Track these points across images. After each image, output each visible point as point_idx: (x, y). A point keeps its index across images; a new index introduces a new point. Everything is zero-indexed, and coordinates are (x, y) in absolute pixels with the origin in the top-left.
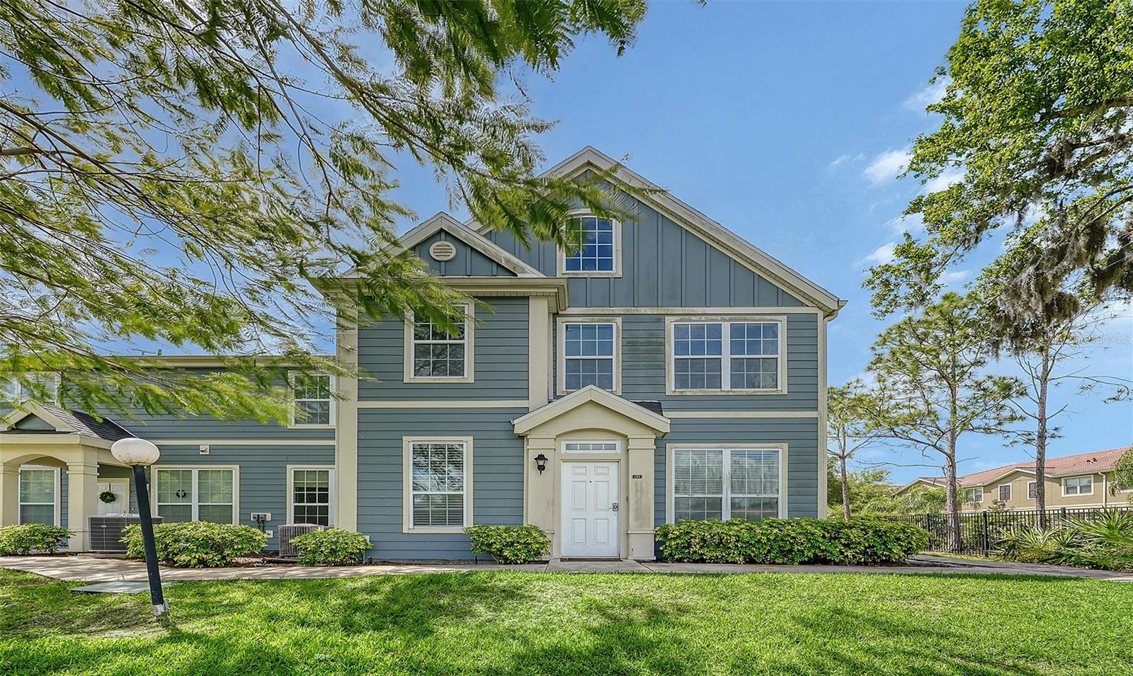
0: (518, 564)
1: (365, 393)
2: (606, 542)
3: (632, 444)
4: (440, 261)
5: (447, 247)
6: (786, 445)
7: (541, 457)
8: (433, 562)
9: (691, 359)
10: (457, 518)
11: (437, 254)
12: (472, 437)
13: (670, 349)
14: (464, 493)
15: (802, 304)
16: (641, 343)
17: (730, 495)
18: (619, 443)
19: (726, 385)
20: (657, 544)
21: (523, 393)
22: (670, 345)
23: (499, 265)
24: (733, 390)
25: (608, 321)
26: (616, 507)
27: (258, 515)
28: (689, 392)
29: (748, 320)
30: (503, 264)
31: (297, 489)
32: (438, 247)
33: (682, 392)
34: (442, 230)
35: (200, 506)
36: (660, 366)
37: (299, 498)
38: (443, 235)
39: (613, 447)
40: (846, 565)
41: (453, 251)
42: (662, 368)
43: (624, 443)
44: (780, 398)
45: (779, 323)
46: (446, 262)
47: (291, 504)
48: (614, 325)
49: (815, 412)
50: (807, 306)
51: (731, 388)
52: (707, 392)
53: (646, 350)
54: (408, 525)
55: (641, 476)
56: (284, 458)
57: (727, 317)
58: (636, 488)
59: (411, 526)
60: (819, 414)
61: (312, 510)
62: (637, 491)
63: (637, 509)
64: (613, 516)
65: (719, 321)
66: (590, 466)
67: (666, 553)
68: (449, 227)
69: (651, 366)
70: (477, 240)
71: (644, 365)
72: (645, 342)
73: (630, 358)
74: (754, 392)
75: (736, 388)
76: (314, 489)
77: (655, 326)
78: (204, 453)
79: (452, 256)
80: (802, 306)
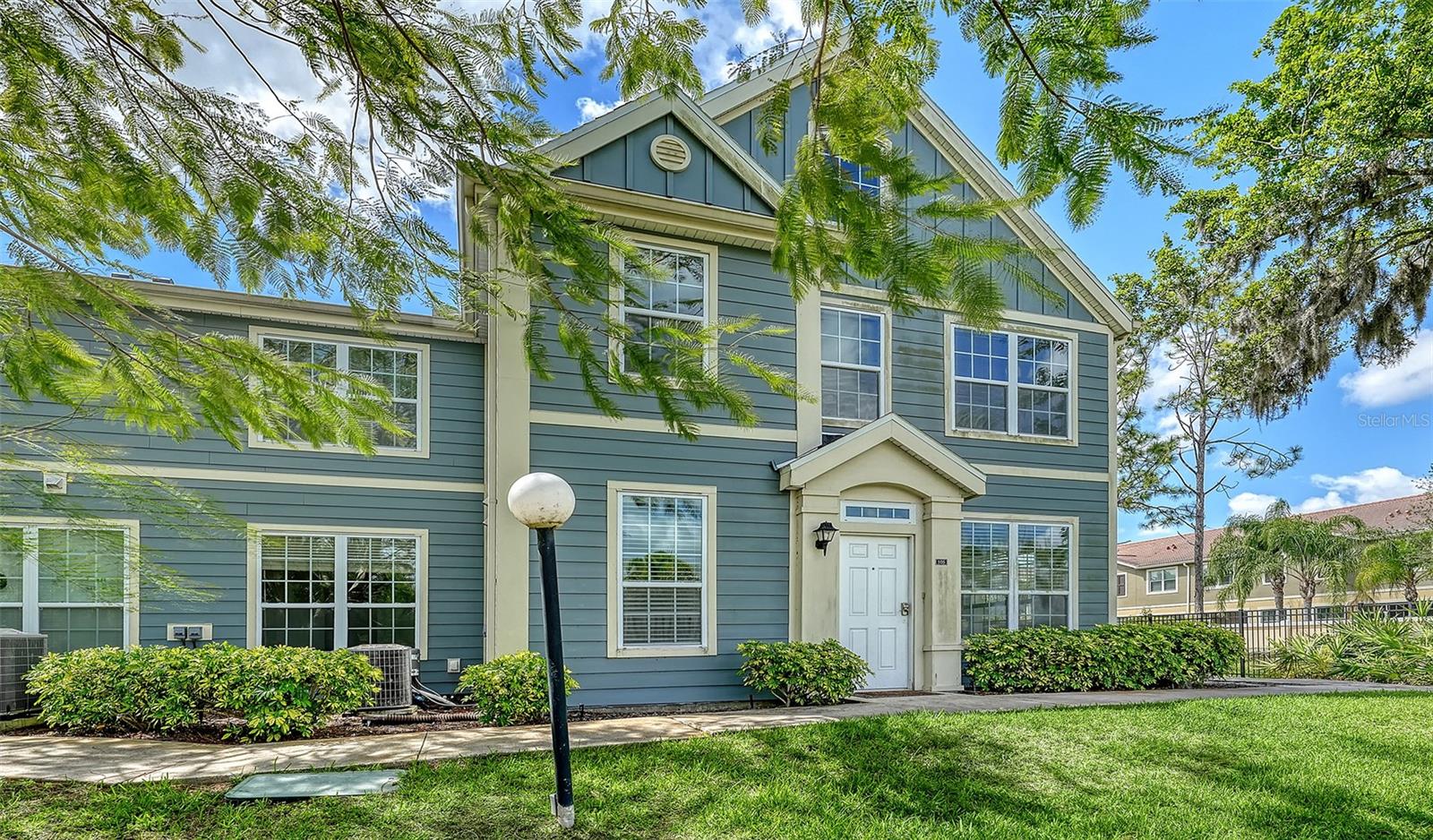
0: (799, 705)
1: (544, 396)
2: (893, 665)
3: (936, 510)
4: (665, 171)
5: (678, 148)
6: (1076, 520)
7: (827, 527)
8: (655, 709)
9: (973, 383)
10: (691, 631)
11: (662, 157)
12: (716, 488)
13: (950, 364)
14: (703, 585)
15: (1093, 320)
16: (915, 351)
17: (1018, 592)
18: (914, 508)
19: (1013, 428)
20: (966, 665)
21: (788, 417)
22: (950, 358)
23: (754, 194)
24: (1021, 435)
25: (872, 310)
26: (906, 610)
27: (186, 629)
28: (973, 434)
29: (1037, 334)
30: (763, 194)
31: (268, 574)
32: (664, 145)
33: (964, 433)
34: (671, 115)
35: (42, 610)
36: (935, 389)
37: (272, 593)
38: (670, 123)
39: (903, 514)
40: (1186, 688)
41: (685, 158)
42: (940, 392)
43: (920, 507)
44: (1068, 451)
45: (1070, 342)
46: (675, 173)
47: (255, 605)
48: (882, 317)
49: (1106, 475)
50: (1098, 322)
51: (1019, 432)
52: (991, 435)
53: (921, 363)
54: (616, 645)
55: (946, 561)
56: (241, 509)
57: (1015, 326)
58: (941, 579)
59: (621, 646)
60: (1110, 478)
61: (299, 617)
62: (941, 583)
63: (942, 612)
64: (900, 622)
65: (1005, 330)
66: (873, 543)
67: (983, 678)
68: (683, 112)
69: (926, 389)
70: (724, 146)
71: (919, 387)
72: (919, 351)
73: (902, 372)
74: (1044, 439)
75: (1024, 432)
76: (305, 575)
77: (931, 326)
78: (55, 491)
79: (685, 164)
80: (1093, 321)
